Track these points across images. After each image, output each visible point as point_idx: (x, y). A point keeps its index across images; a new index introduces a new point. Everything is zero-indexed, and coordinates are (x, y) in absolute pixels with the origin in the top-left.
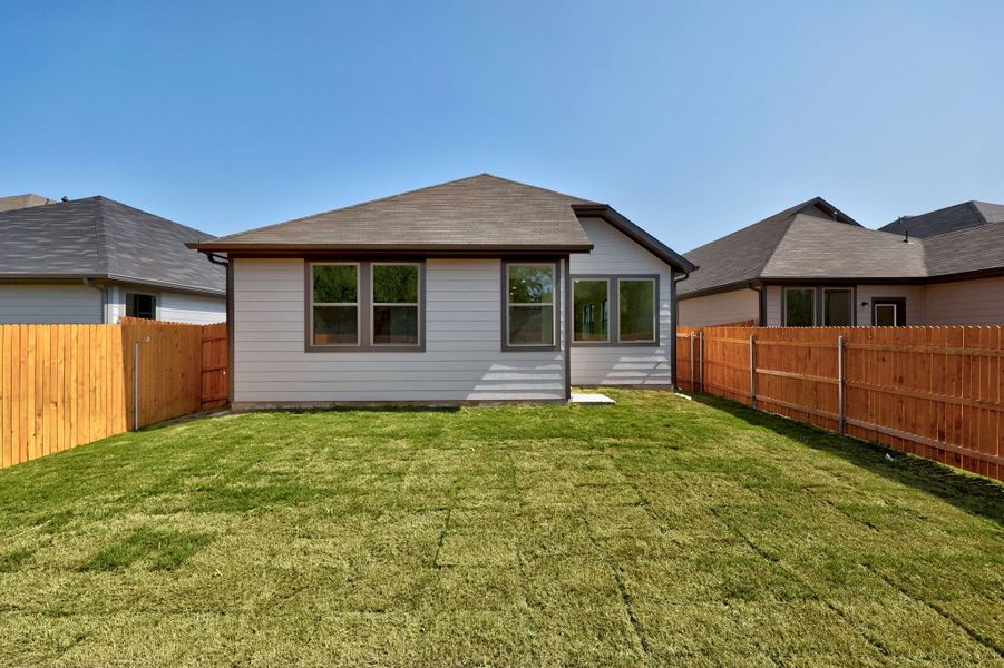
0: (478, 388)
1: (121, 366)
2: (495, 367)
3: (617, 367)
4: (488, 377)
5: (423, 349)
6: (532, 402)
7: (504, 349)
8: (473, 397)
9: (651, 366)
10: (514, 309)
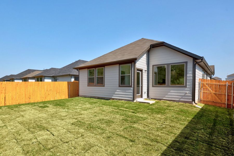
0: (114, 95)
1: (67, 88)
2: (117, 91)
3: (169, 94)
4: (116, 93)
5: (104, 86)
6: (125, 100)
7: (119, 86)
8: (113, 97)
9: (183, 94)
10: (121, 76)
